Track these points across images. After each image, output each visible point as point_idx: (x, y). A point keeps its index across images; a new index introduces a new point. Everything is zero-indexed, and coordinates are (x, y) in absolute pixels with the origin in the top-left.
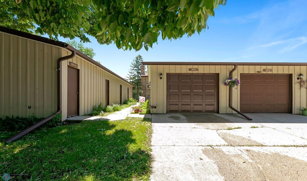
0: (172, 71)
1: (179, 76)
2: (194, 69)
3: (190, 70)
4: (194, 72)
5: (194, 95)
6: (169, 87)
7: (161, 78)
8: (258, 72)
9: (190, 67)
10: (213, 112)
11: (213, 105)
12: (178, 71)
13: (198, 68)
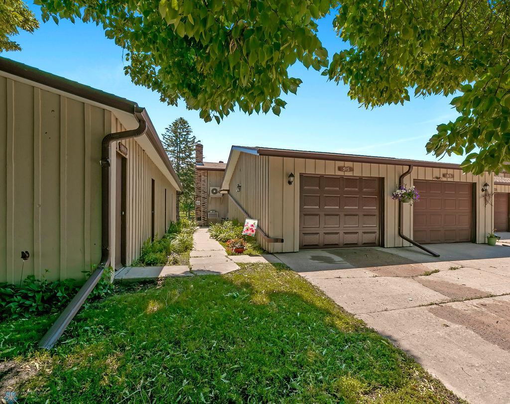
0: (310, 171)
1: (321, 180)
2: (347, 167)
3: (340, 169)
4: (347, 174)
5: (346, 215)
6: (303, 201)
7: (290, 183)
8: (437, 178)
9: (341, 164)
10: (372, 244)
11: (375, 233)
12: (320, 172)
13: (352, 167)
